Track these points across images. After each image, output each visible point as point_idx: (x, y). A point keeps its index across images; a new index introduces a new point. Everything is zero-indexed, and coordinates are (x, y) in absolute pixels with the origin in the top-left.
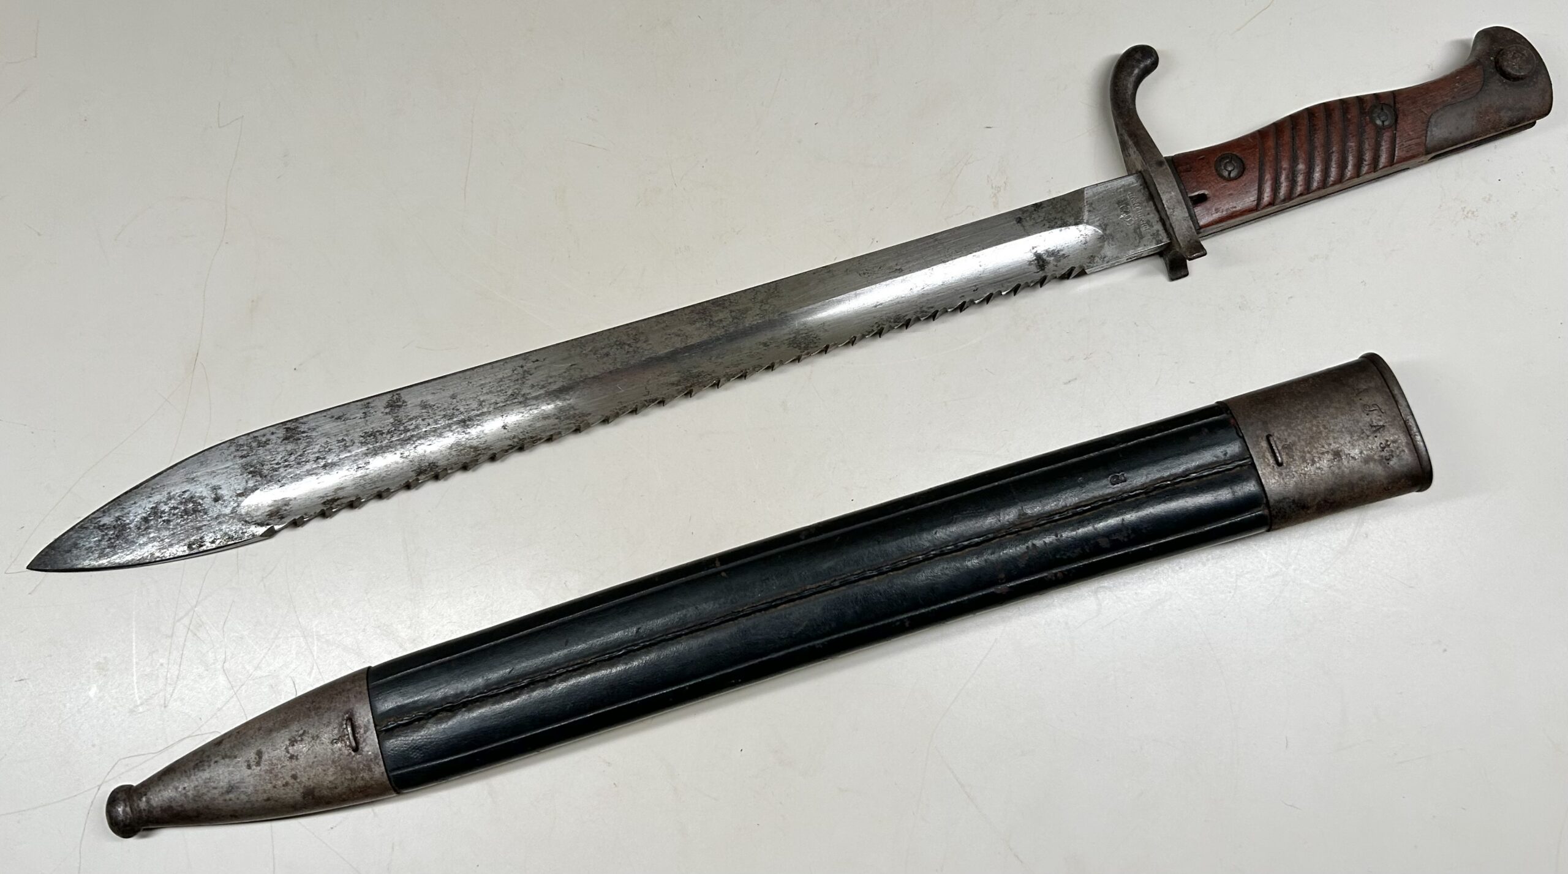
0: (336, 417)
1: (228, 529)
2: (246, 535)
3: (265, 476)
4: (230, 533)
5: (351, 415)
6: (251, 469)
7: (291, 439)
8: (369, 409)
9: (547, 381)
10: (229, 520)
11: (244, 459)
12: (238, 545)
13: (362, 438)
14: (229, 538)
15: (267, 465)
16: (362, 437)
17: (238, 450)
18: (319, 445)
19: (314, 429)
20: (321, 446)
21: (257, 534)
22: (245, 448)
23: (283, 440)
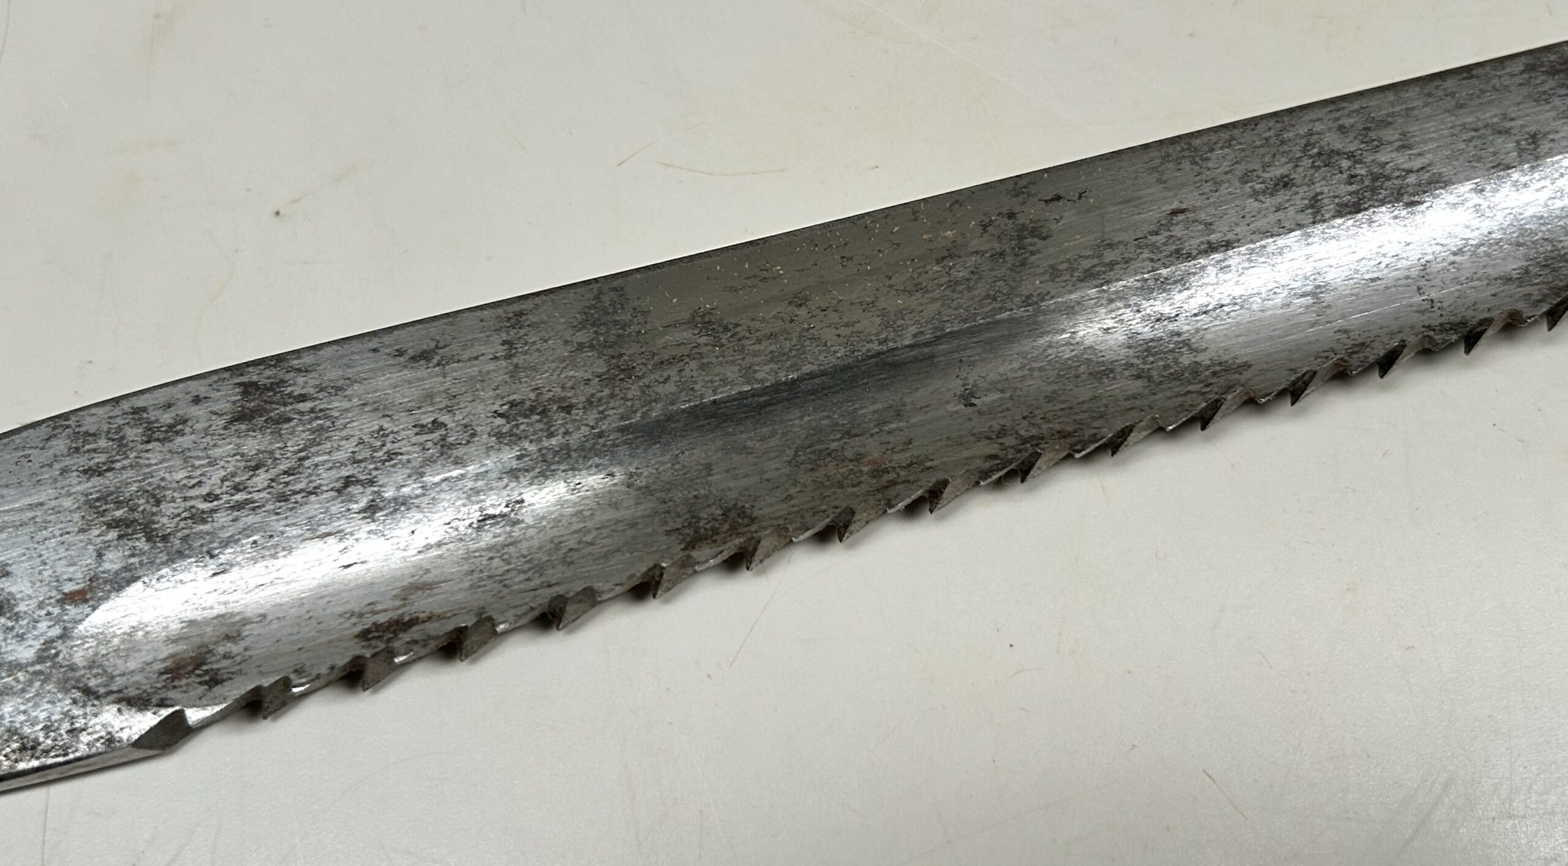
0: (411, 352)
1: (22, 718)
2: (85, 738)
3: (165, 538)
4: (27, 730)
5: (465, 347)
6: (118, 513)
7: (260, 421)
8: (523, 332)
9: (1100, 256)
10: (30, 683)
11: (96, 481)
12: (53, 775)
13: (499, 421)
14: (23, 748)
15: (173, 500)
16: (501, 415)
17: (77, 449)
18: (354, 441)
19: (339, 389)
20: (361, 442)
21: (124, 735)
22: (103, 443)
23: (231, 422)
